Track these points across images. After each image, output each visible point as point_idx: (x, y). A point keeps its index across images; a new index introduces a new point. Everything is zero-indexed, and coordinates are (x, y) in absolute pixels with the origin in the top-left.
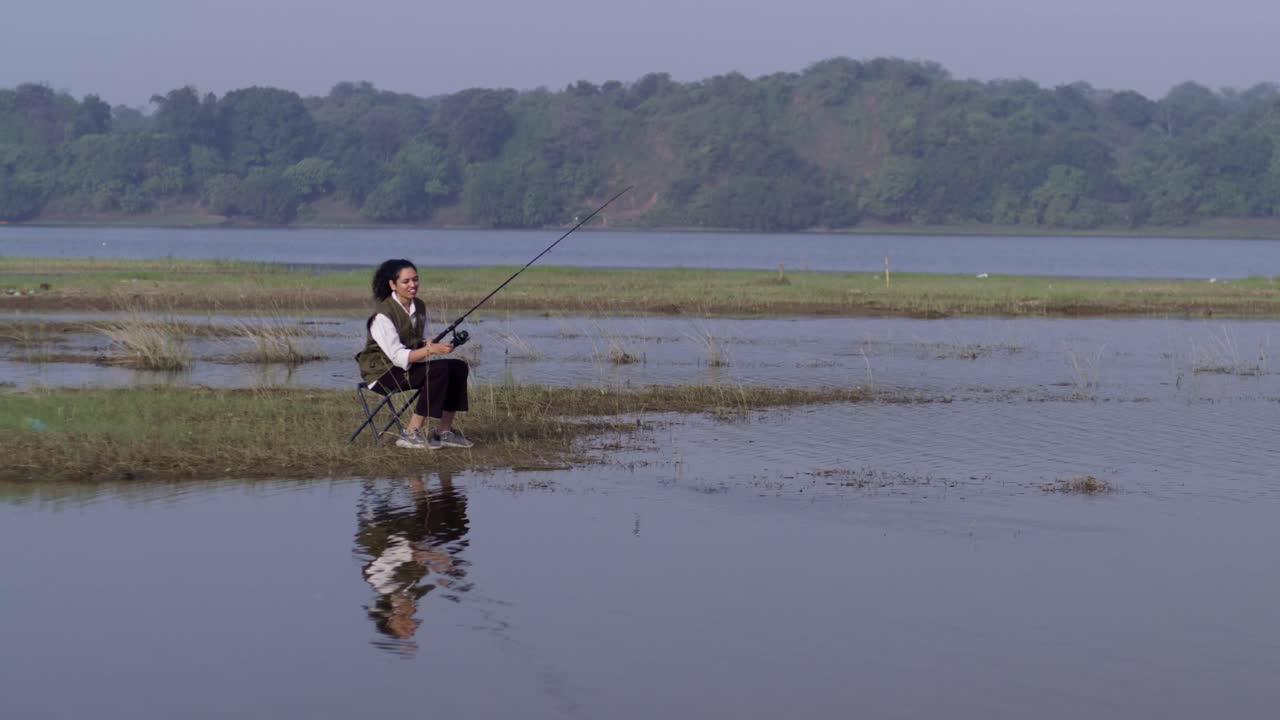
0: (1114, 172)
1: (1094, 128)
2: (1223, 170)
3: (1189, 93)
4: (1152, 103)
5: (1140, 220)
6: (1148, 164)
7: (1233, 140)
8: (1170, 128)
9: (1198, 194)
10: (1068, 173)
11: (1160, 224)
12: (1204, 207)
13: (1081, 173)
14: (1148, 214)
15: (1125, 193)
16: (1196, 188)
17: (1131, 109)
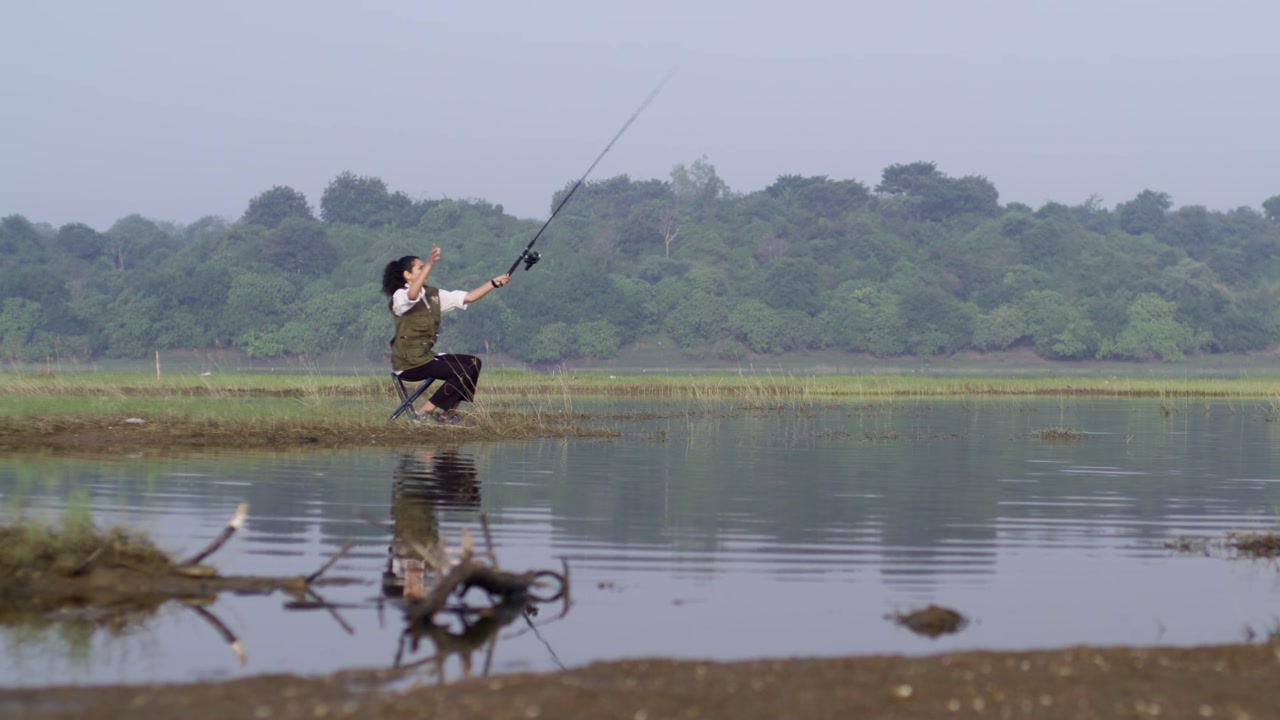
0: (70, 304)
1: (42, 261)
2: (181, 302)
3: (135, 225)
4: (100, 236)
5: (98, 352)
6: (102, 296)
7: (190, 273)
8: (121, 259)
9: (157, 326)
10: (23, 305)
11: (119, 357)
12: (164, 339)
13: (37, 305)
14: (106, 348)
15: (81, 325)
16: (154, 321)
17: (79, 242)
